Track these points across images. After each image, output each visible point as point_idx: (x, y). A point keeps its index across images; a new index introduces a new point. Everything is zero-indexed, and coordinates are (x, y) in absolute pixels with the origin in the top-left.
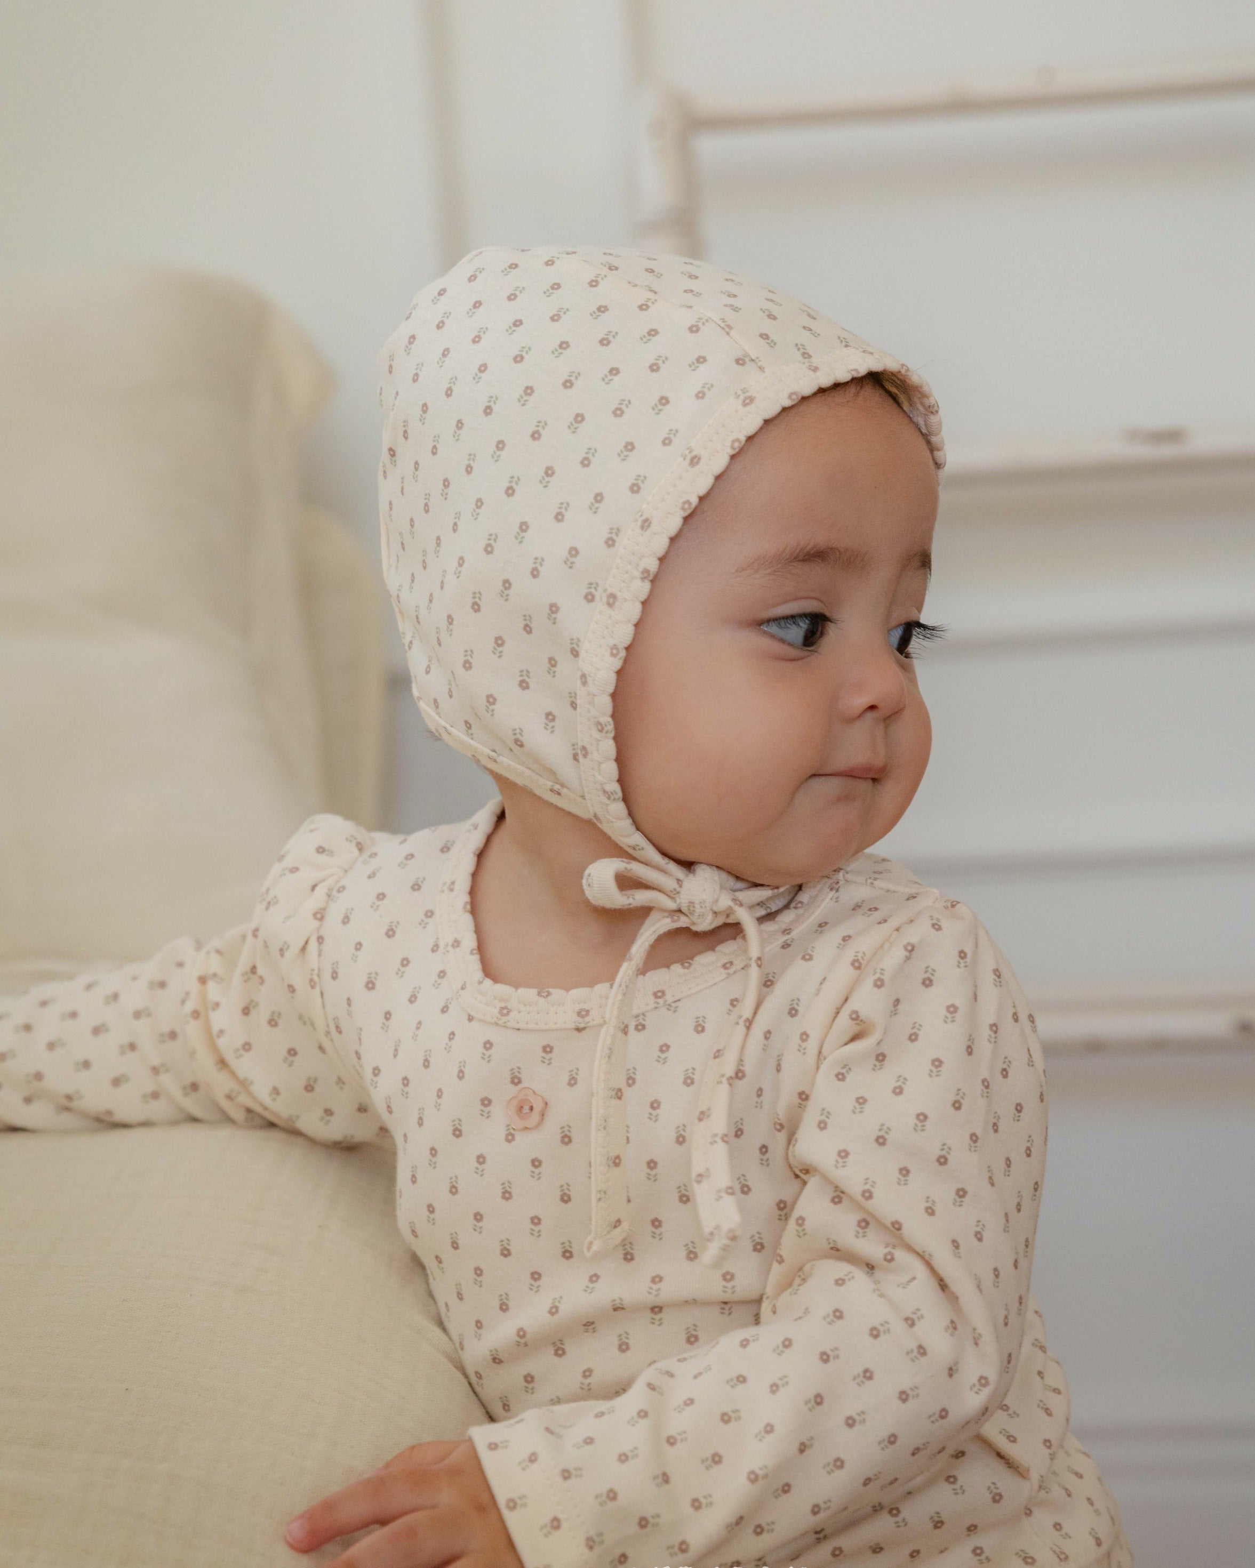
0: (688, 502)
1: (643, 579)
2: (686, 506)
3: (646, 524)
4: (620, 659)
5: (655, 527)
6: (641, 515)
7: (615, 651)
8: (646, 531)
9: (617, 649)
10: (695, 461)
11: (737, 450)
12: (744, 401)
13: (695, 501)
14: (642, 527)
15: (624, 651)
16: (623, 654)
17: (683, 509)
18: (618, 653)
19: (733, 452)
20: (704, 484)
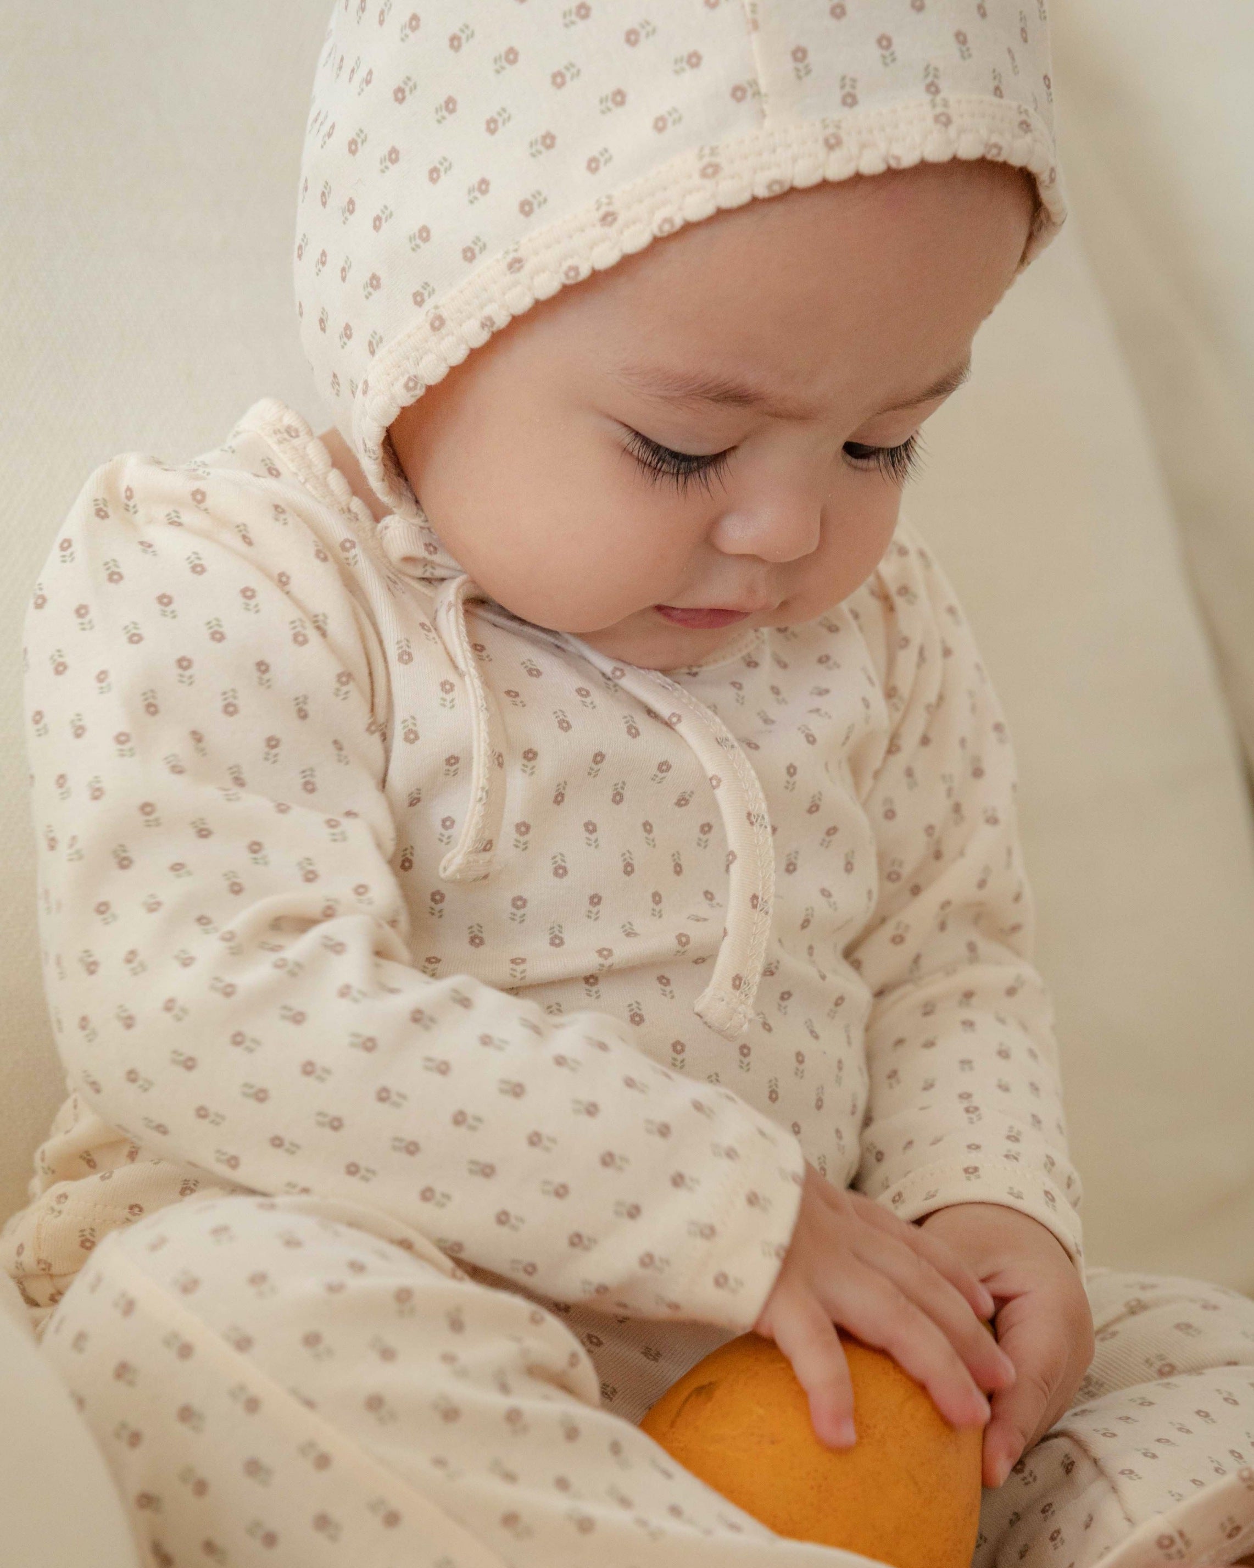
0: (576, 269)
1: (483, 326)
2: (572, 274)
3: (516, 265)
4: (412, 396)
5: (523, 275)
6: (516, 250)
7: (411, 384)
8: (511, 273)
9: (416, 384)
10: (608, 218)
11: (665, 234)
12: (705, 168)
13: (585, 272)
14: (510, 266)
15: (424, 390)
16: (420, 392)
17: (567, 274)
18: (415, 388)
19: (659, 234)
20: (605, 257)
